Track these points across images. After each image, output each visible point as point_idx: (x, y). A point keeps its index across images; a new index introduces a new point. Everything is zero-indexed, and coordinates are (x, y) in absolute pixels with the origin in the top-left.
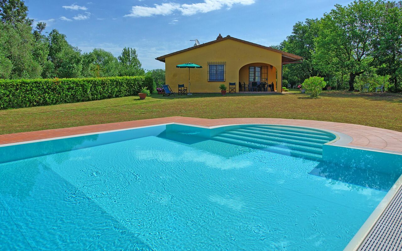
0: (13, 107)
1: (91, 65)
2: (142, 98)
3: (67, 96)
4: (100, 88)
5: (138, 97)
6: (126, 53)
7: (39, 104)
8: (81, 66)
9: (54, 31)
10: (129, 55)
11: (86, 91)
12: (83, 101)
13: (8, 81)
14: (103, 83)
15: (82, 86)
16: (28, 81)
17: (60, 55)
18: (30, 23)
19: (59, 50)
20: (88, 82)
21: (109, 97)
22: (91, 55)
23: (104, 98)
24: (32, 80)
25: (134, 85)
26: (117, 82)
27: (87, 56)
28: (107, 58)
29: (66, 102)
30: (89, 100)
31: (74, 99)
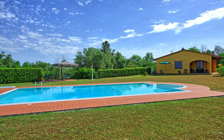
0: (106, 78)
1: (129, 63)
2: (145, 75)
3: (120, 74)
4: (130, 72)
5: (143, 75)
6: (148, 55)
7: (112, 77)
8: (125, 64)
9: (118, 52)
10: (149, 56)
11: (126, 73)
12: (125, 76)
13: (105, 70)
14: (131, 70)
15: (125, 71)
16: (109, 70)
17: (119, 60)
18: (110, 50)
19: (119, 58)
20: (126, 70)
21: (134, 75)
22: (129, 60)
23: (132, 75)
24: (111, 70)
25: (143, 70)
26: (136, 70)
27: (128, 60)
28: (138, 58)
29: (119, 76)
30: (127, 76)
31: (122, 75)
